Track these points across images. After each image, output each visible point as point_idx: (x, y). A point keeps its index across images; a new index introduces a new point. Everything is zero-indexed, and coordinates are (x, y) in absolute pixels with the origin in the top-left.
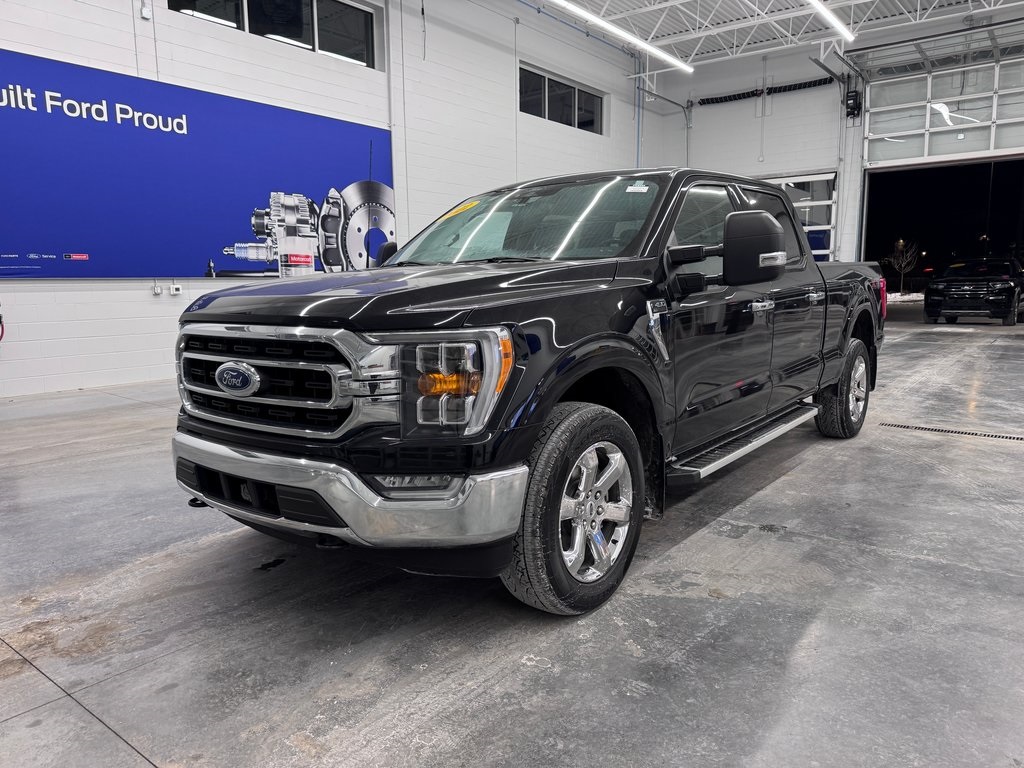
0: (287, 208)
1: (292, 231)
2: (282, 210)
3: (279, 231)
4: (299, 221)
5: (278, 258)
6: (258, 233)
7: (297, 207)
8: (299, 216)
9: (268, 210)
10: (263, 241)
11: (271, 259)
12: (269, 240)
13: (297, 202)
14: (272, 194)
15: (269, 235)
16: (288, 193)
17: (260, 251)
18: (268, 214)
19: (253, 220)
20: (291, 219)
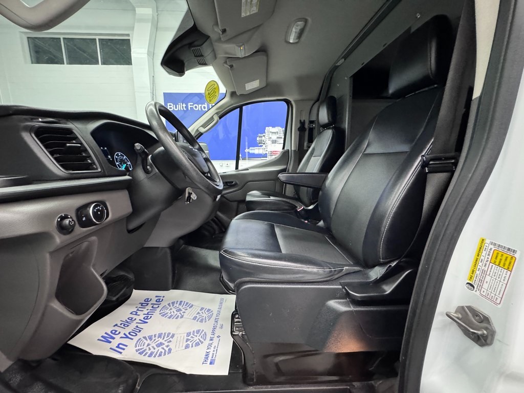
0: (273, 133)
1: (274, 142)
2: (271, 134)
3: (269, 142)
4: (278, 138)
5: (267, 152)
6: (259, 143)
7: (277, 132)
8: (278, 136)
9: (264, 134)
10: (262, 146)
11: (264, 153)
12: (264, 145)
13: (277, 130)
14: (267, 128)
15: (264, 144)
16: (273, 127)
17: (260, 150)
18: (264, 136)
19: (258, 139)
20: (274, 137)
